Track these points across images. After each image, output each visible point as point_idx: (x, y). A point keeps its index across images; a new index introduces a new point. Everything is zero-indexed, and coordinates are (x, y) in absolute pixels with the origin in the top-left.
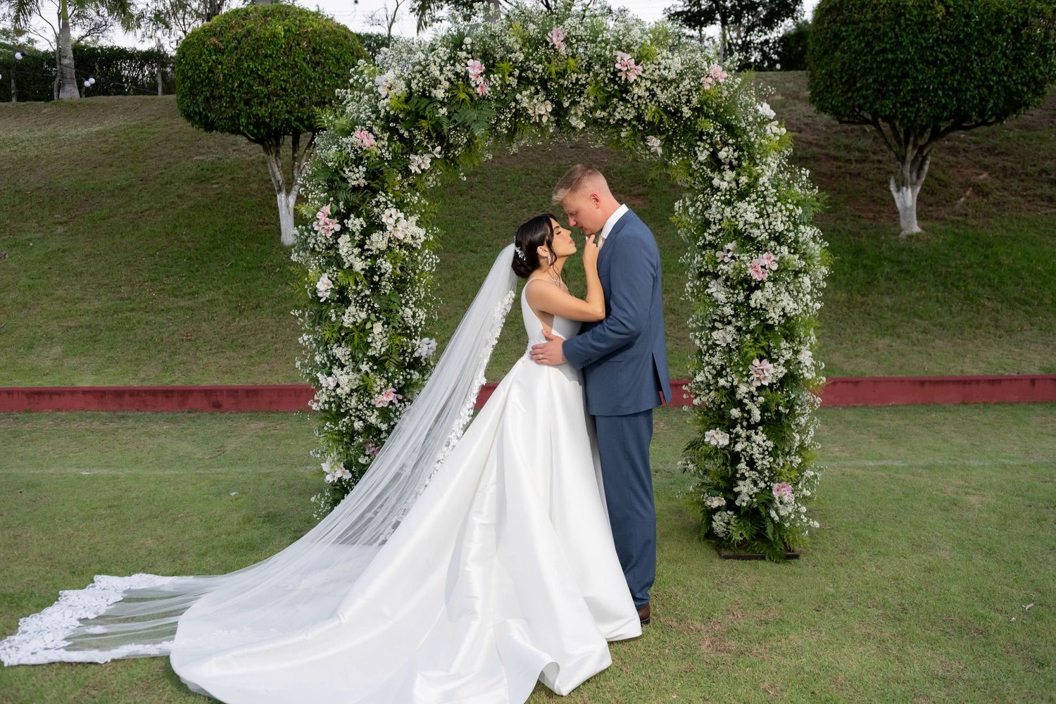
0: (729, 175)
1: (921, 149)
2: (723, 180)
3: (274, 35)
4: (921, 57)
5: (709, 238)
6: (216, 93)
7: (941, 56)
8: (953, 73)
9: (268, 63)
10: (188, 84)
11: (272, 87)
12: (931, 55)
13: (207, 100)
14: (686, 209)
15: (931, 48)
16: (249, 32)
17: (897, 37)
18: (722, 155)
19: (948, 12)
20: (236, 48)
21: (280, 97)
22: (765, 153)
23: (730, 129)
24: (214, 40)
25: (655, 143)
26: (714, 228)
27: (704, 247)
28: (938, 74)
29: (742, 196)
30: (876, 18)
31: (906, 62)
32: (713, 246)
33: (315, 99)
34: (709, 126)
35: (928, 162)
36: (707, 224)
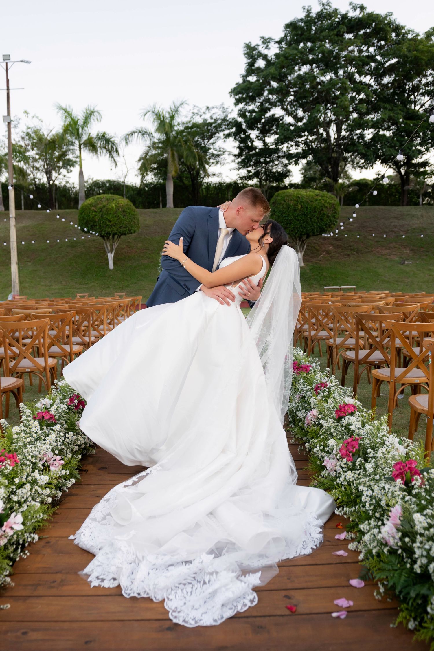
1: (303, 241)
3: (112, 207)
6: (95, 224)
8: (304, 223)
9: (111, 216)
10: (85, 221)
11: (112, 223)
13: (92, 226)
15: (297, 216)
16: (104, 206)
19: (302, 207)
20: (101, 211)
21: (114, 226)
24: (93, 208)
28: (300, 223)
30: (283, 207)
31: (291, 220)
33: (124, 226)
35: (306, 245)
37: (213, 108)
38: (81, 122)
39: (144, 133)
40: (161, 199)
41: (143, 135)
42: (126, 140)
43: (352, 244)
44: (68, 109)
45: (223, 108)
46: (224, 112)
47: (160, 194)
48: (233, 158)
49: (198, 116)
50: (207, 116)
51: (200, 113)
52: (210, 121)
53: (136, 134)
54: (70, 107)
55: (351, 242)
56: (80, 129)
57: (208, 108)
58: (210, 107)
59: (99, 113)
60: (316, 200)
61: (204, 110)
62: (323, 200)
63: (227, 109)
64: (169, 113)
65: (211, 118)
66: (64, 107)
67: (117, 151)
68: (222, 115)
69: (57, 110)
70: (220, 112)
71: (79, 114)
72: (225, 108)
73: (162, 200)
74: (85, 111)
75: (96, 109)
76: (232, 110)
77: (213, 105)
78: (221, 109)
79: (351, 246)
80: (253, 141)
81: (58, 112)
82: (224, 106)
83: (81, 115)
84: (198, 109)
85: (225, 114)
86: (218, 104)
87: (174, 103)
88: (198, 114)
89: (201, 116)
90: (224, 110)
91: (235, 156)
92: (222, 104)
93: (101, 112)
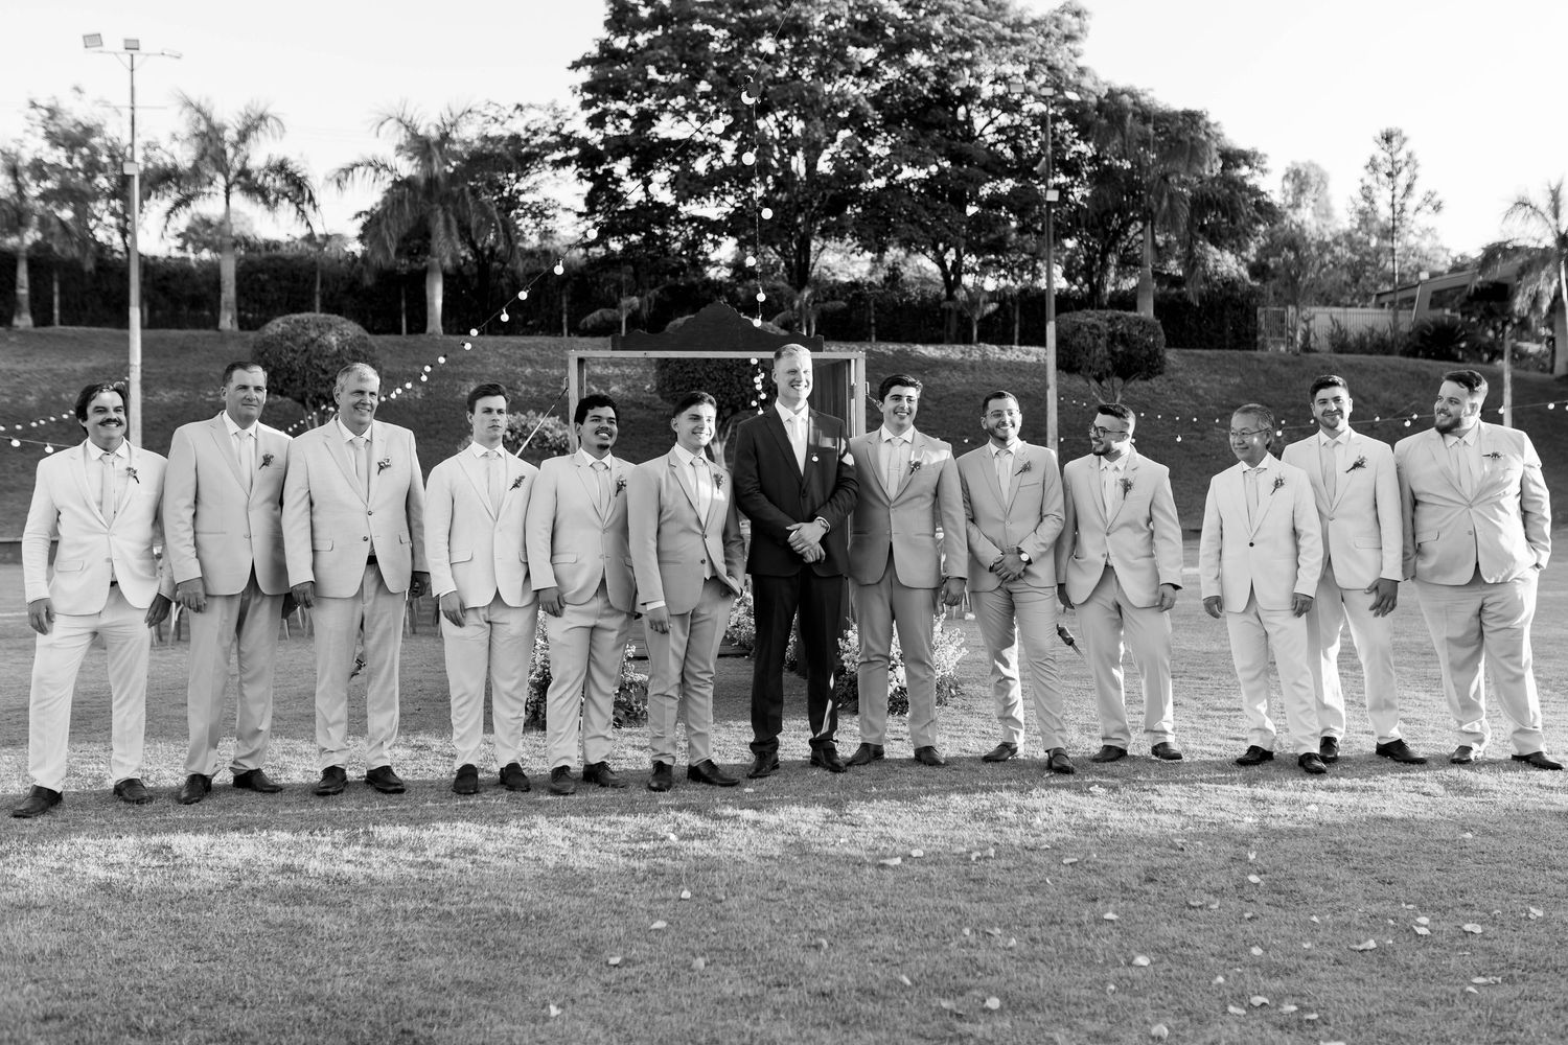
37: (530, 106)
38: (230, 135)
39: (378, 166)
40: (403, 304)
41: (377, 170)
42: (339, 181)
44: (206, 108)
45: (555, 109)
46: (555, 118)
47: (403, 293)
48: (574, 218)
49: (498, 125)
50: (517, 126)
51: (501, 119)
52: (524, 135)
53: (362, 169)
54: (207, 100)
56: (230, 152)
57: (519, 107)
58: (524, 104)
59: (277, 119)
61: (510, 110)
63: (563, 112)
64: (438, 127)
65: (527, 129)
66: (195, 100)
67: (311, 199)
68: (552, 122)
69: (178, 108)
70: (547, 117)
71: (229, 117)
72: (559, 110)
73: (407, 308)
74: (243, 112)
75: (270, 111)
76: (575, 116)
77: (533, 103)
78: (551, 112)
80: (620, 180)
81: (181, 113)
82: (557, 107)
83: (233, 120)
84: (497, 108)
85: (558, 121)
86: (545, 101)
87: (449, 109)
88: (496, 120)
89: (503, 123)
90: (557, 115)
91: (580, 215)
92: (553, 103)
93: (280, 117)
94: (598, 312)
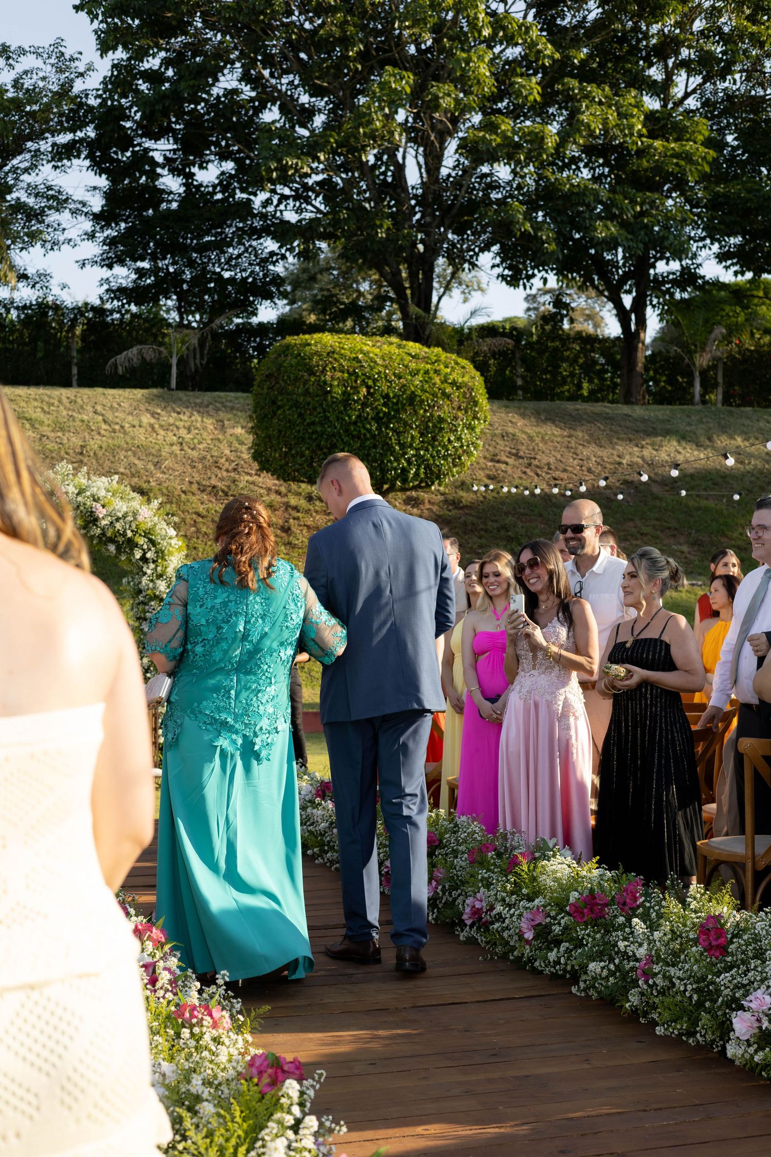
0: (152, 566)
2: (148, 568)
4: (346, 431)
5: (141, 599)
7: (363, 431)
12: (355, 430)
14: (129, 583)
17: (324, 411)
18: (148, 555)
22: (171, 553)
23: (153, 542)
25: (112, 548)
26: (144, 594)
27: (139, 604)
29: (160, 576)
32: (143, 603)
34: (141, 541)
36: (140, 591)
37: (22, 52)
43: (510, 519)
45: (61, 55)
52: (13, 93)
55: (507, 514)
60: (415, 373)
62: (436, 371)
63: (72, 59)
65: (19, 85)
68: (53, 77)
70: (48, 70)
72: (68, 53)
76: (90, 68)
77: (26, 43)
78: (53, 60)
79: (505, 528)
82: (63, 49)
85: (64, 76)
86: (45, 41)
90: (63, 63)
92: (58, 43)
94: (135, 350)
